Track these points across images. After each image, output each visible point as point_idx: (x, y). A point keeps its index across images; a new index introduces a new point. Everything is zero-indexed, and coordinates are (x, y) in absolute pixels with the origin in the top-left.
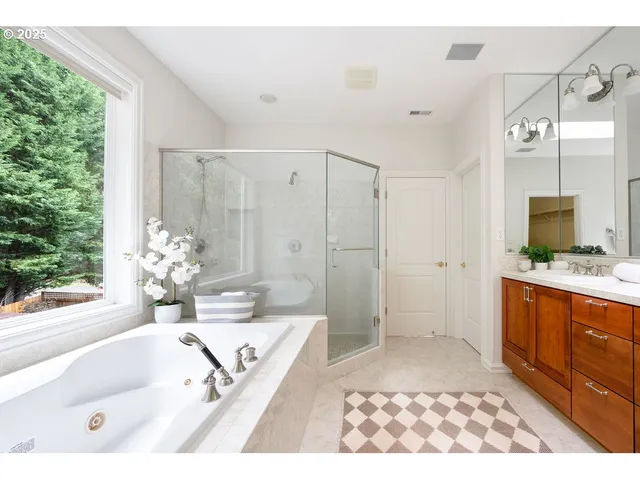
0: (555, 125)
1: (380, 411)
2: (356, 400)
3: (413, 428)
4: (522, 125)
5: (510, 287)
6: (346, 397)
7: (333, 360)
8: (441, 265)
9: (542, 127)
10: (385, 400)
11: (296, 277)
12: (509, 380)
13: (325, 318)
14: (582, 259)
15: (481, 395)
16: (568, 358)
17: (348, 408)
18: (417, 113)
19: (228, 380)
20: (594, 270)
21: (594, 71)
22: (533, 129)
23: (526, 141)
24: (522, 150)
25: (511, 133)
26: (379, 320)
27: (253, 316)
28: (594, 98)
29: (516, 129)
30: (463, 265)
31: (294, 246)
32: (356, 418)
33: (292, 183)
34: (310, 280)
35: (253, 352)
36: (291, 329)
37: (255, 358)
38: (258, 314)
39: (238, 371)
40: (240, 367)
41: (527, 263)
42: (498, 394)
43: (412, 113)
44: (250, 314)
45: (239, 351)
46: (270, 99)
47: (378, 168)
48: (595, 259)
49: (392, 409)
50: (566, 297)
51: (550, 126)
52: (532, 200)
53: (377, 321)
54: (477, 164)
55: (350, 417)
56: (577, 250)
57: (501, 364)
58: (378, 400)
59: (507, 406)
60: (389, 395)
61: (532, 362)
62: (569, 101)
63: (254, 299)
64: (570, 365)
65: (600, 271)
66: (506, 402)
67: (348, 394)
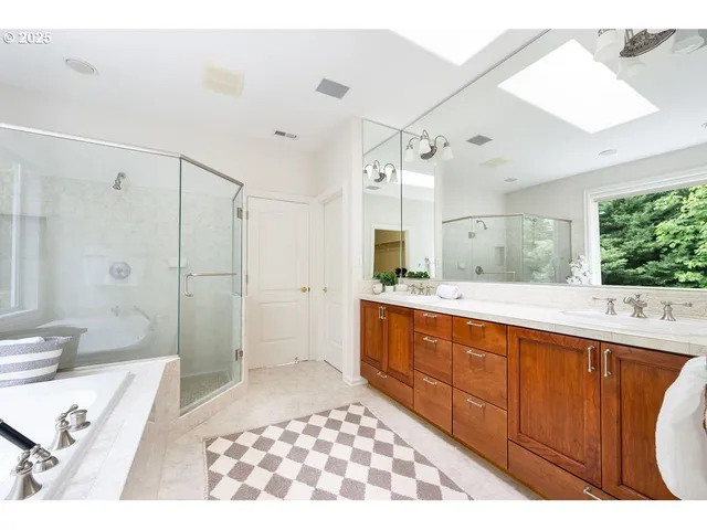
0: (398, 171)
1: (251, 450)
2: (220, 446)
3: (289, 457)
4: (375, 167)
5: (368, 307)
6: (207, 446)
7: (186, 408)
8: (304, 290)
9: (388, 171)
10: (255, 437)
11: (116, 312)
12: (366, 390)
13: (176, 358)
14: (417, 282)
15: (345, 408)
16: (411, 362)
17: (212, 458)
18: (283, 134)
19: (50, 461)
20: (425, 290)
21: (425, 136)
22: (382, 171)
23: (377, 181)
24: (371, 188)
25: (366, 172)
26: (241, 352)
27: (59, 371)
28: (425, 156)
29: (369, 169)
30: (325, 290)
31: (119, 271)
32: (224, 465)
33: (117, 186)
34: (144, 314)
35: (83, 417)
36: (130, 378)
37: (86, 424)
38: (65, 366)
39: (62, 445)
40: (66, 439)
41: (379, 286)
42: (358, 404)
43: (277, 133)
44: (53, 368)
45: (63, 419)
46: (86, 68)
47: (242, 185)
48: (424, 282)
49: (263, 444)
50: (409, 312)
51: (394, 171)
52: (377, 232)
53: (239, 354)
54: (339, 195)
55: (215, 468)
56: (412, 275)
57: (359, 378)
58: (247, 440)
59: (367, 413)
60: (258, 431)
61: (385, 369)
62: (409, 156)
63: (59, 346)
64: (413, 367)
65: (428, 291)
66: (366, 409)
67: (209, 442)
